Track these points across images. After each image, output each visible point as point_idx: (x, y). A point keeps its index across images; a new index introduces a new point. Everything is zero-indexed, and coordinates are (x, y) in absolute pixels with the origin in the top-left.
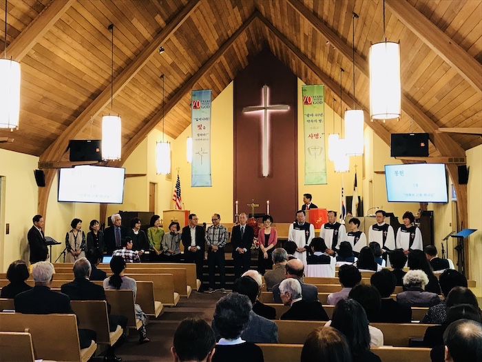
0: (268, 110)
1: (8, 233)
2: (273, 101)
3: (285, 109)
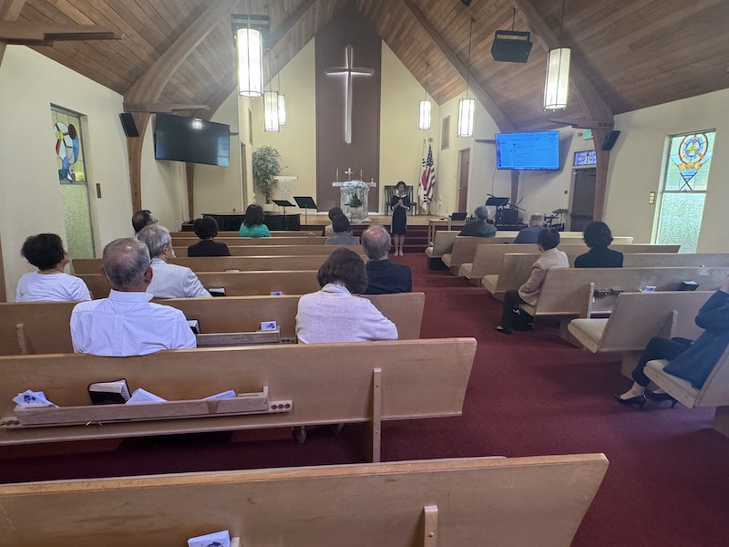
0: (352, 73)
1: (99, 196)
2: (358, 64)
3: (368, 74)
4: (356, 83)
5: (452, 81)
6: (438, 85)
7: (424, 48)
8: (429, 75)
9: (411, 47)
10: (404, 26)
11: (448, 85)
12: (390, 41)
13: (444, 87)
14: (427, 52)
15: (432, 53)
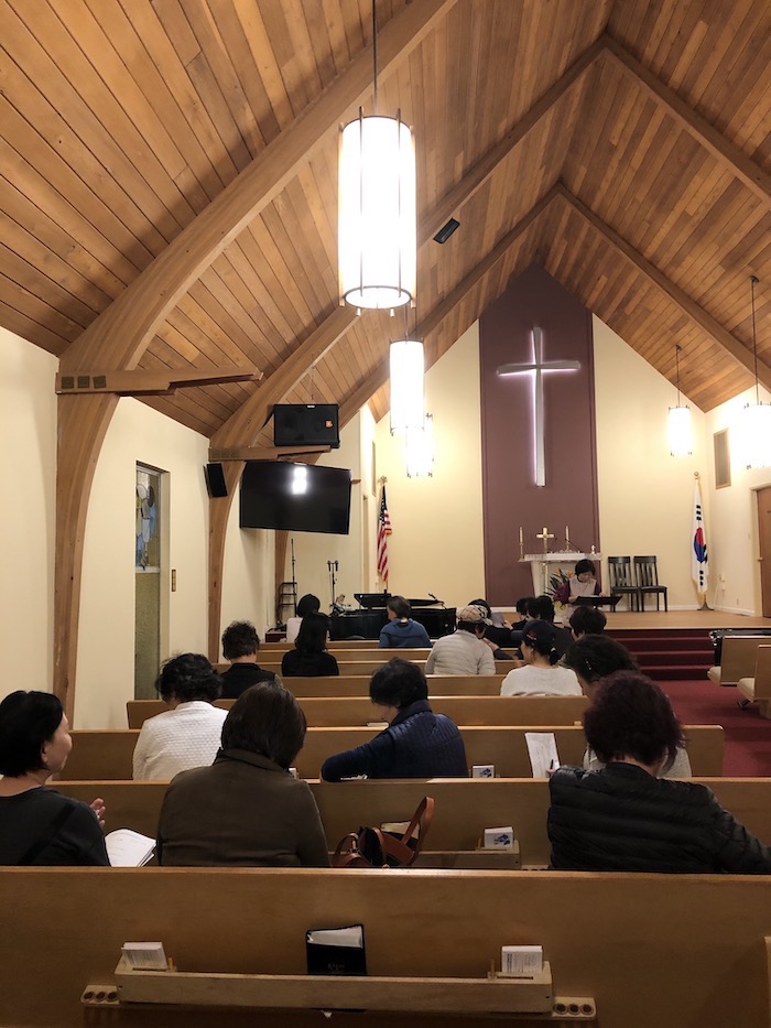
0: (543, 371)
1: (174, 588)
2: (551, 355)
3: (570, 369)
4: (549, 385)
5: (726, 372)
6: (699, 381)
7: (670, 323)
8: (683, 364)
9: (647, 323)
10: (632, 293)
11: (717, 378)
12: (608, 315)
13: (710, 383)
14: (676, 328)
15: (685, 330)
